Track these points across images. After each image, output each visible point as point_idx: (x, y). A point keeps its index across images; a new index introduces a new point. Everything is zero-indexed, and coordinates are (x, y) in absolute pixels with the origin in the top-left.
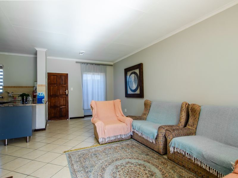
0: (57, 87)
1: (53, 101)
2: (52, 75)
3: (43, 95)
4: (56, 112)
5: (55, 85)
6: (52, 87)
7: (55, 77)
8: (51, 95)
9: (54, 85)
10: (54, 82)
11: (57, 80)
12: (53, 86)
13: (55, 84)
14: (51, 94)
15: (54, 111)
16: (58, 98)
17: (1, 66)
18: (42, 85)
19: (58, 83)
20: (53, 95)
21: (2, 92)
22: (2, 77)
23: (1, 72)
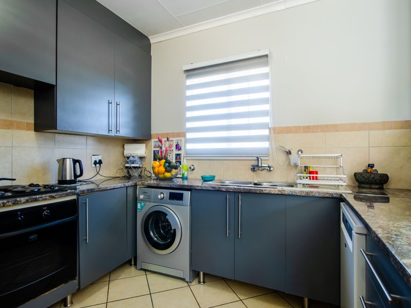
21: (268, 149)
22: (266, 95)
23: (266, 76)
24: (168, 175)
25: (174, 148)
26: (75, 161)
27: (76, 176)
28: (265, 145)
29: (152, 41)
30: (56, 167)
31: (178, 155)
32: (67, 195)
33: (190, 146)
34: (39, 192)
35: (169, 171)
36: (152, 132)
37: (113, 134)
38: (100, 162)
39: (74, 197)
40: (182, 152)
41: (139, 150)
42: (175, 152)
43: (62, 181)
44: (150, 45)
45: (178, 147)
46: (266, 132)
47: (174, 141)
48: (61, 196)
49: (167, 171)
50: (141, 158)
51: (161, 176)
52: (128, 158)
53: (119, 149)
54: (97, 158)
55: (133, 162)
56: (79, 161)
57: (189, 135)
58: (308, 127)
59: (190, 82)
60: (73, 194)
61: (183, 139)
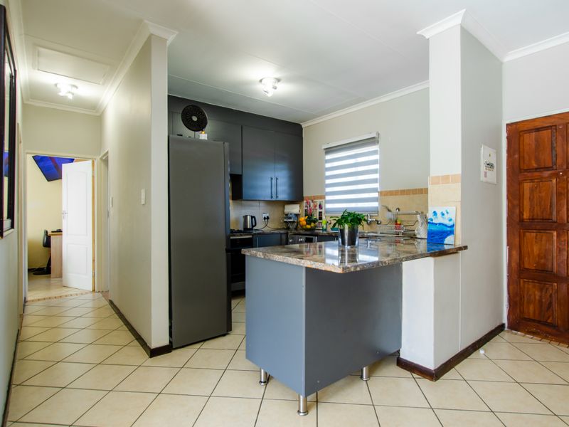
0: (554, 181)
1: (536, 249)
2: (530, 131)
3: (450, 220)
4: (550, 304)
5: (546, 174)
6: (527, 186)
7: (546, 134)
8: (522, 220)
9: (537, 174)
10: (537, 160)
11: (552, 148)
12: (532, 180)
13: (547, 169)
14: (526, 216)
15: (538, 294)
16: (558, 236)
17: (374, 138)
18: (446, 179)
19: (559, 161)
20: (532, 219)
21: (377, 208)
22: (377, 166)
23: (375, 152)
24: (308, 226)
25: (318, 207)
26: (252, 217)
27: (253, 226)
28: (376, 204)
29: (303, 126)
30: (242, 220)
31: (320, 213)
32: (248, 235)
33: (328, 206)
34: (235, 232)
35: (310, 224)
36: (304, 195)
37: (274, 199)
38: (268, 218)
39: (251, 236)
40: (323, 211)
41: (294, 209)
42: (319, 210)
43: (246, 229)
44: (302, 129)
45: (320, 207)
46: (376, 195)
47: (318, 201)
48: (245, 235)
49: (307, 224)
50: (297, 215)
51: (304, 227)
52: (287, 215)
53: (282, 209)
54: (266, 215)
55: (290, 218)
56: (254, 217)
57: (328, 198)
58: (404, 191)
59: (328, 157)
60: (250, 235)
61: (323, 200)
